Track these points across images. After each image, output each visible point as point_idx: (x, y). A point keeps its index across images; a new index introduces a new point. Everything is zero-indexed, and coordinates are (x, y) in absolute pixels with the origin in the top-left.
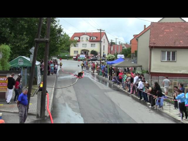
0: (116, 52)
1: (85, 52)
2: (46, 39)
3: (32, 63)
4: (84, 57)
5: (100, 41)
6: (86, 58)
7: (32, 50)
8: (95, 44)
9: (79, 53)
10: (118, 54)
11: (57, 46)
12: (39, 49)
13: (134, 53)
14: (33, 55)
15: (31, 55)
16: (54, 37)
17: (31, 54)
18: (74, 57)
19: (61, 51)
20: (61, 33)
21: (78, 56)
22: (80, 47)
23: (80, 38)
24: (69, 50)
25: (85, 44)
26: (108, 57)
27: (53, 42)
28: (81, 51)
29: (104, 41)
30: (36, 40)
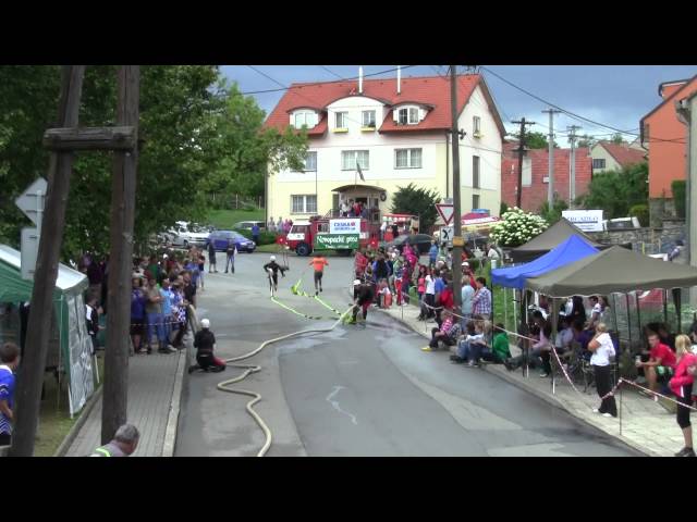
0: (554, 195)
1: (359, 200)
2: (115, 130)
3: (31, 277)
5: (451, 133)
6: (363, 236)
7: (33, 200)
8: (420, 150)
9: (324, 207)
10: (566, 208)
11: (188, 171)
12: (73, 194)
13: (669, 195)
14: (37, 232)
15: (26, 233)
16: (162, 116)
17: (28, 222)
18: (292, 237)
19: (214, 199)
20: (208, 90)
21: (318, 224)
22: (328, 172)
23: (324, 115)
24: (259, 194)
25: (359, 152)
26: (506, 228)
27: (163, 144)
28: (336, 198)
29: (477, 131)
30: (56, 139)
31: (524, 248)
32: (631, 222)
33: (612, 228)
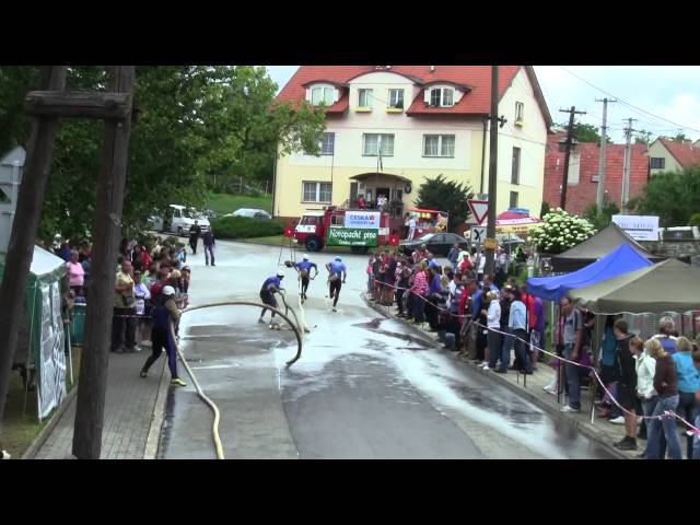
0: (606, 197)
1: (379, 189)
2: (107, 97)
4: (376, 226)
5: (489, 119)
6: (385, 232)
8: (452, 137)
9: (340, 196)
10: (617, 212)
11: (187, 147)
12: (55, 167)
14: (12, 208)
16: (162, 84)
18: (301, 229)
19: (214, 182)
21: (333, 216)
22: (346, 159)
23: (345, 92)
24: (267, 177)
25: (384, 136)
26: (547, 232)
27: (160, 115)
28: (354, 187)
29: (519, 119)
30: (39, 103)
31: (566, 255)
32: (691, 232)
33: (668, 237)
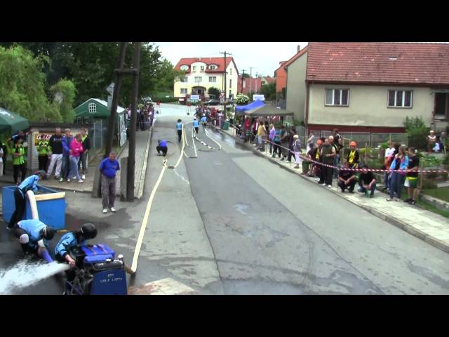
0: (251, 91)
1: (199, 90)
2: (133, 70)
3: (110, 110)
4: (198, 99)
5: (223, 72)
6: (200, 100)
7: (111, 88)
8: (215, 77)
9: (189, 92)
10: (254, 94)
11: (153, 81)
12: (121, 87)
13: (281, 91)
14: (112, 97)
15: (109, 97)
17: (109, 94)
18: (180, 100)
19: (160, 89)
20: (158, 59)
21: (188, 96)
22: (190, 83)
23: (190, 67)
24: (172, 88)
25: (199, 77)
26: (238, 99)
27: (146, 74)
28: (192, 90)
29: (231, 72)
30: (117, 72)
33: (266, 100)
